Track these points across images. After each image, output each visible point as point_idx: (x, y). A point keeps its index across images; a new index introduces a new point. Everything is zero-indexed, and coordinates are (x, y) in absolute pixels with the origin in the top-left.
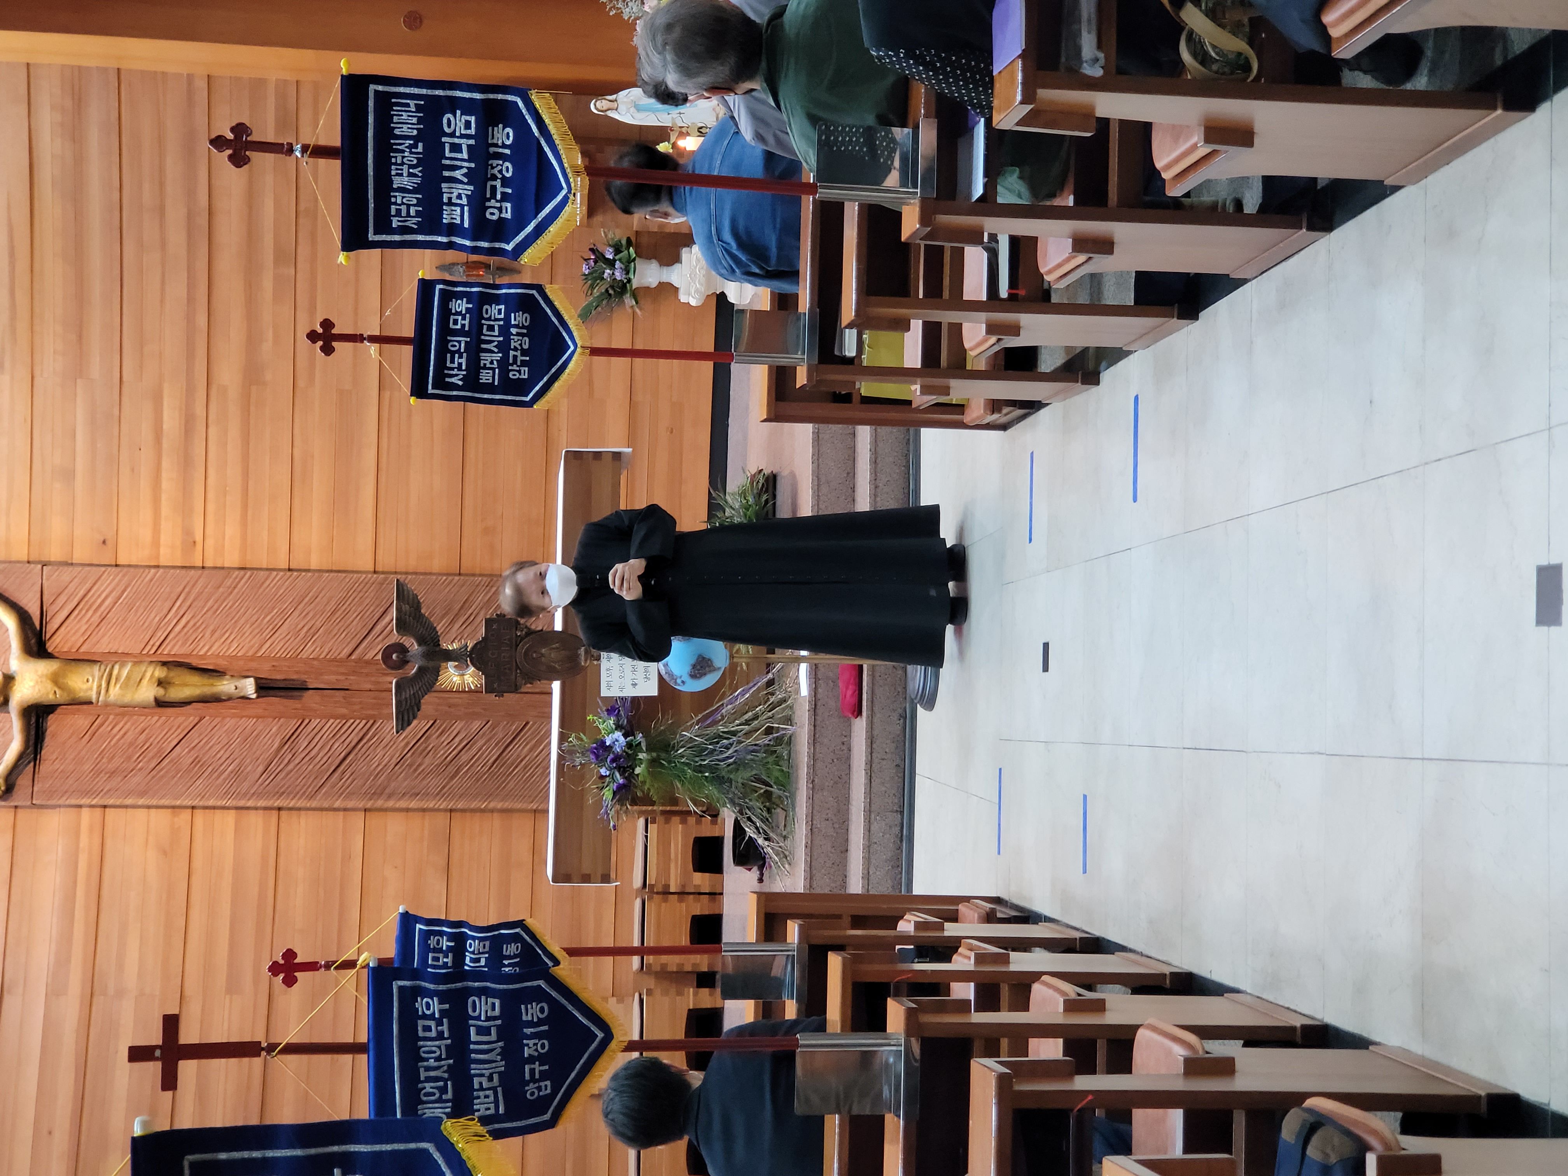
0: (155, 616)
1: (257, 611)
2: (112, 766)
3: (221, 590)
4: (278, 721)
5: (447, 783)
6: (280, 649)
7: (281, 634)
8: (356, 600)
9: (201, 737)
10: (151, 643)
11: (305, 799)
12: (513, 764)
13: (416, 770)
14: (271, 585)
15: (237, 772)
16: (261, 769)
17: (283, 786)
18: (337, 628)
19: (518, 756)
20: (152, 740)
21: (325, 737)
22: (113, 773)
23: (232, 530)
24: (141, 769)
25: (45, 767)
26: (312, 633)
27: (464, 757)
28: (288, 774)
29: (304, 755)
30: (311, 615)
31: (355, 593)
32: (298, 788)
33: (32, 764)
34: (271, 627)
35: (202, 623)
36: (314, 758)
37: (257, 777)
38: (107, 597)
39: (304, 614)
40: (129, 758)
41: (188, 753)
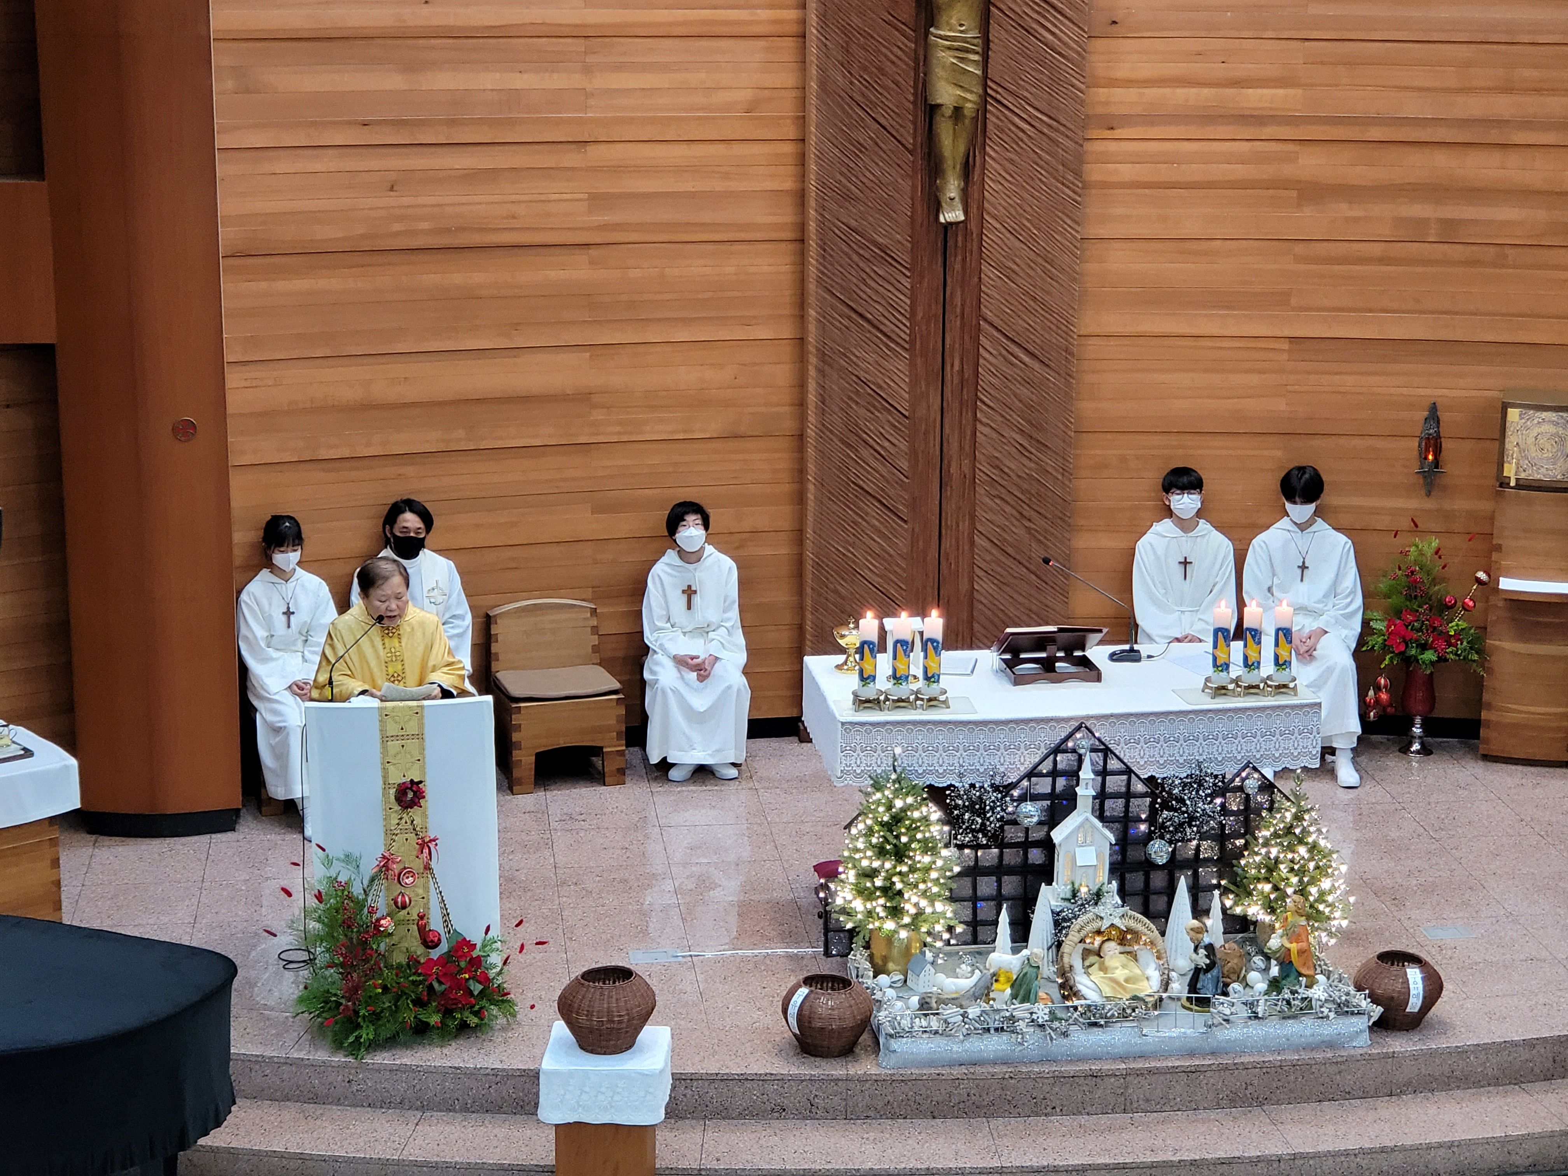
0: (1031, 93)
1: (1036, 212)
2: (854, 48)
3: (1061, 167)
4: (907, 240)
5: (836, 435)
6: (992, 240)
7: (1008, 239)
8: (1049, 324)
9: (888, 152)
10: (1000, 90)
11: (817, 276)
12: (858, 508)
13: (850, 398)
14: (1066, 226)
15: (848, 197)
16: (853, 223)
17: (833, 250)
18: (1016, 303)
19: (867, 514)
20: (886, 94)
21: (890, 294)
23: (1126, 172)
24: (851, 83)
26: (1010, 275)
27: (865, 453)
28: (846, 254)
29: (868, 270)
30: (1032, 273)
31: (1055, 322)
32: (830, 267)
34: (1016, 226)
35: (1022, 148)
36: (866, 285)
37: (844, 220)
38: (1053, 33)
39: (1032, 264)
40: (865, 69)
41: (871, 138)
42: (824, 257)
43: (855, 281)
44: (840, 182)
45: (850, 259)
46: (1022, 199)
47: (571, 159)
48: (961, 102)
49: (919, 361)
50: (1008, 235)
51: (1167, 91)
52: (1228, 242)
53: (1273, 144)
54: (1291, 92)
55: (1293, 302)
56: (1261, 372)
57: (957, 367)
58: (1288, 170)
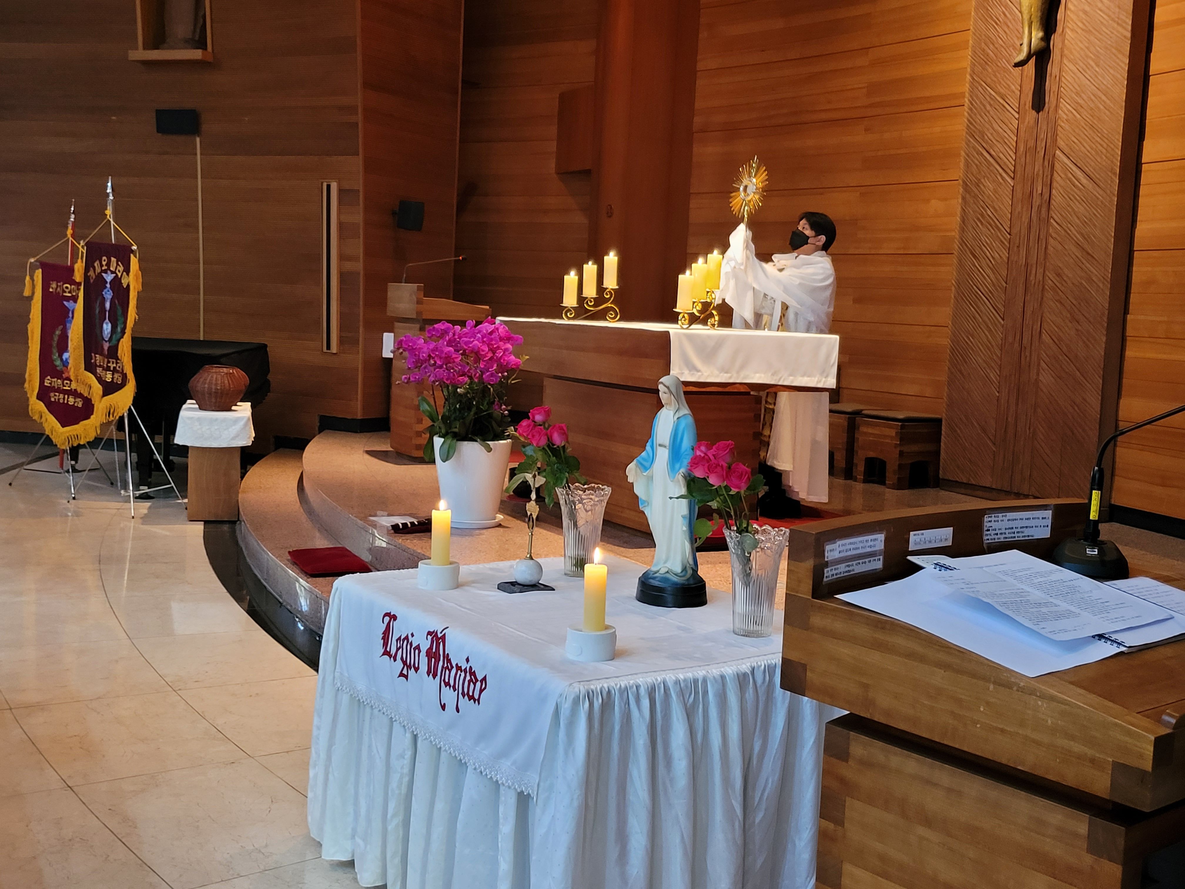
4: (1018, 89)
6: (1068, 81)
9: (1011, 20)
11: (967, 125)
12: (977, 306)
19: (981, 311)
26: (1078, 109)
27: (985, 263)
37: (984, 79)
43: (987, 126)
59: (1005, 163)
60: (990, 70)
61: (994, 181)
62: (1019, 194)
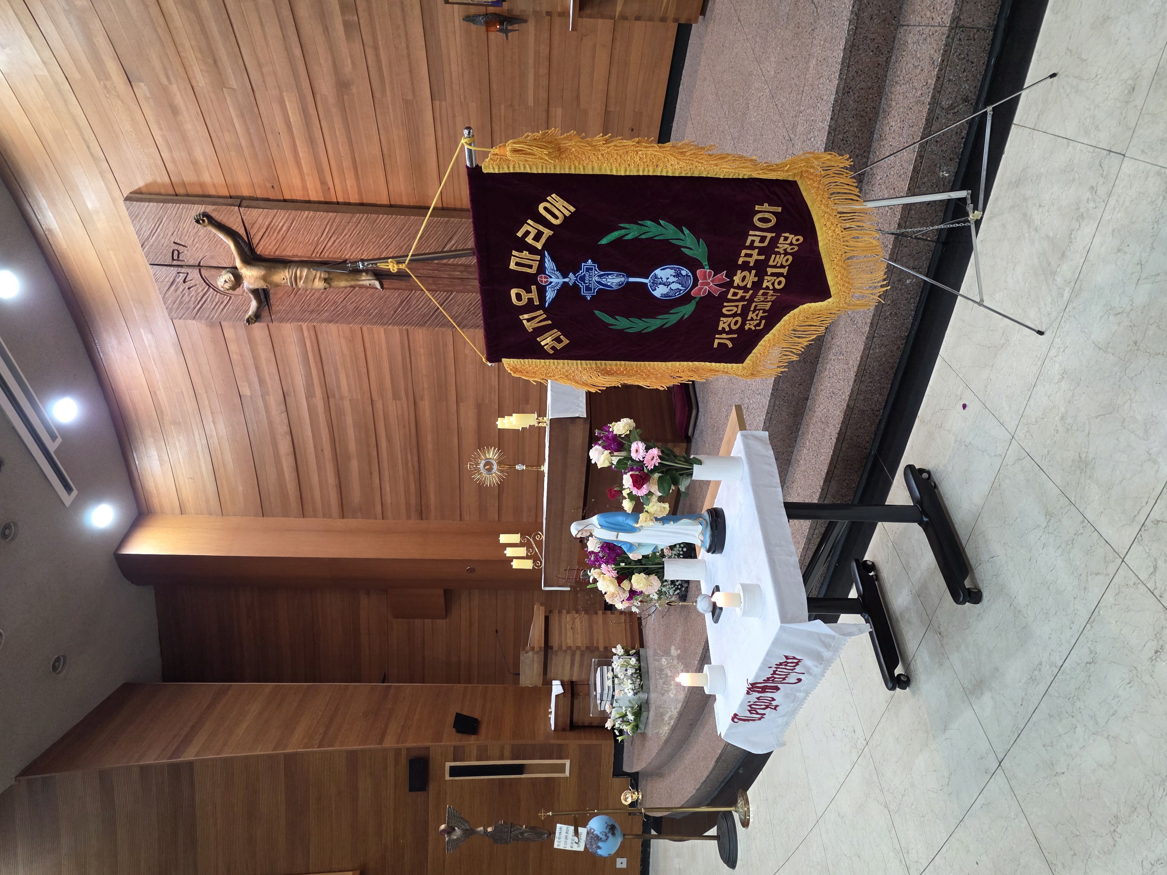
0: (315, 237)
1: (375, 236)
2: (310, 308)
3: (350, 224)
4: (398, 291)
8: (433, 232)
9: (356, 296)
10: (316, 251)
11: (419, 327)
13: (476, 316)
14: (381, 222)
15: (380, 314)
16: (392, 312)
17: (406, 320)
18: (424, 246)
22: (312, 312)
23: (350, 182)
24: (326, 310)
25: (274, 308)
28: (406, 316)
29: (413, 308)
30: (407, 239)
31: (431, 229)
32: (414, 322)
33: (267, 306)
34: (384, 245)
35: (344, 242)
36: (421, 308)
37: (391, 316)
38: (283, 226)
39: (403, 238)
40: (319, 305)
41: (351, 303)
42: (410, 324)
43: (420, 312)
44: (374, 317)
45: (409, 313)
46: (369, 242)
47: (379, 405)
48: (322, 279)
49: (458, 288)
50: (389, 249)
51: (302, 162)
52: (380, 132)
53: (319, 109)
54: (286, 98)
55: (410, 97)
56: (454, 116)
57: (459, 273)
58: (331, 100)
59: (443, 298)
60: (386, 312)
61: (453, 306)
62: (461, 288)
